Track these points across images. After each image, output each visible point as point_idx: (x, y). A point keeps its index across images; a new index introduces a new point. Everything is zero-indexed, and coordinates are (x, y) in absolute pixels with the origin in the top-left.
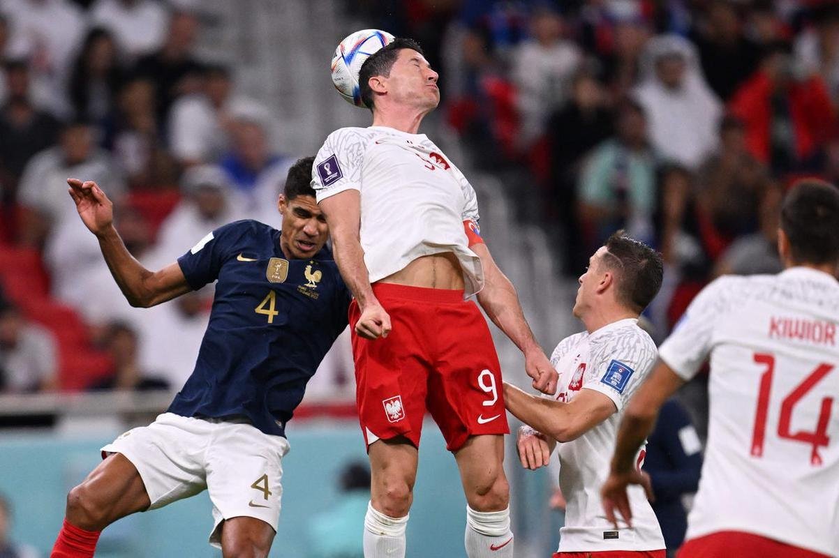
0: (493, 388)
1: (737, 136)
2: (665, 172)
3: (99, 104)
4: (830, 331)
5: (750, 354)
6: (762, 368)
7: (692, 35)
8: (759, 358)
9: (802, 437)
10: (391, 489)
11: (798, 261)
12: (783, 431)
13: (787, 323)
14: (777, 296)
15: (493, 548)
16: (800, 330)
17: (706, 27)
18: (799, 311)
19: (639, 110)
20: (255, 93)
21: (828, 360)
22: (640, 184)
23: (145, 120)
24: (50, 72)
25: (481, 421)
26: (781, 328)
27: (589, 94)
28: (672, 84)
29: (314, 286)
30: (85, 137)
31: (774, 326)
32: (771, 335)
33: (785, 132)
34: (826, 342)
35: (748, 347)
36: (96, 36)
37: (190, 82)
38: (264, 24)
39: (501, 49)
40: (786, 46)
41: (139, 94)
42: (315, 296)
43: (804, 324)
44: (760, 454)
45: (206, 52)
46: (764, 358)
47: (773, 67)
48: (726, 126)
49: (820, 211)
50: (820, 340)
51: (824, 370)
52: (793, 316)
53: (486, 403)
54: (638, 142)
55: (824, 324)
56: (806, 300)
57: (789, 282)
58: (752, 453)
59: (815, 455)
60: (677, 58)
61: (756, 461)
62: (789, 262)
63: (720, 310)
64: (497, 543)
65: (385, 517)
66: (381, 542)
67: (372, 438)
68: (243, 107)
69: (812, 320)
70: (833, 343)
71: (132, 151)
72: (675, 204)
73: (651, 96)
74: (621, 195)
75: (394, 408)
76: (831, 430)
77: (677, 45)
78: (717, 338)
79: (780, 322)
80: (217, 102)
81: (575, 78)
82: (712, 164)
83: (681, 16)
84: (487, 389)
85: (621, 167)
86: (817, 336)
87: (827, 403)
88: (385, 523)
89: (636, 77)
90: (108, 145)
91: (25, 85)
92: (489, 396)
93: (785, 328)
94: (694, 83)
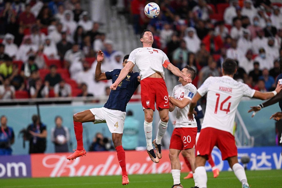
0: (167, 99)
1: (204, 47)
2: (190, 54)
3: (80, 40)
4: (231, 90)
5: (215, 94)
6: (217, 96)
7: (195, 27)
8: (217, 94)
9: (225, 110)
10: (148, 117)
11: (225, 75)
12: (221, 109)
13: (223, 88)
14: (221, 82)
15: (163, 128)
16: (225, 89)
17: (198, 26)
18: (225, 85)
19: (184, 42)
20: (110, 38)
21: (230, 95)
22: (185, 56)
23: (89, 44)
24: (70, 34)
25: (164, 106)
26: (221, 89)
27: (175, 39)
28: (191, 37)
29: (129, 79)
30: (77, 47)
31: (220, 88)
32: (219, 90)
33: (213, 46)
34: (230, 92)
35: (215, 92)
36: (79, 27)
37: (97, 36)
38: (112, 25)
39: (158, 30)
40: (213, 29)
41: (88, 39)
42: (129, 80)
43: (226, 88)
44: (216, 113)
45: (101, 30)
46: (218, 95)
47: (211, 33)
48: (202, 45)
49: (230, 64)
50: (229, 91)
51: (229, 97)
52: (224, 86)
53: (166, 102)
54: (184, 48)
55: (230, 88)
56: (226, 83)
57: (223, 79)
58: (215, 113)
59: (227, 113)
60: (192, 32)
61: (215, 114)
62: (223, 74)
63: (210, 84)
64: (164, 127)
65: (147, 123)
66: (147, 127)
67: (144, 108)
68: (108, 41)
69: (228, 87)
70: (231, 92)
71: (86, 50)
72: (191, 60)
73: (187, 39)
74: (181, 58)
75: (148, 103)
76: (230, 109)
77: (192, 29)
78: (209, 89)
79: (221, 87)
80: (103, 40)
81: (172, 36)
82: (199, 52)
83: (193, 24)
84: (166, 100)
85: (181, 53)
86: (228, 91)
87: (230, 104)
88: (147, 124)
89: (184, 35)
90: (82, 49)
91: (65, 37)
92: (166, 101)
93: (222, 88)
94: (195, 37)
